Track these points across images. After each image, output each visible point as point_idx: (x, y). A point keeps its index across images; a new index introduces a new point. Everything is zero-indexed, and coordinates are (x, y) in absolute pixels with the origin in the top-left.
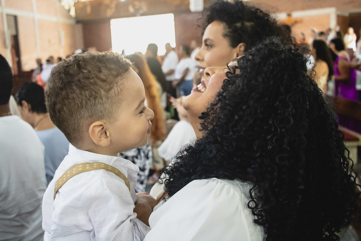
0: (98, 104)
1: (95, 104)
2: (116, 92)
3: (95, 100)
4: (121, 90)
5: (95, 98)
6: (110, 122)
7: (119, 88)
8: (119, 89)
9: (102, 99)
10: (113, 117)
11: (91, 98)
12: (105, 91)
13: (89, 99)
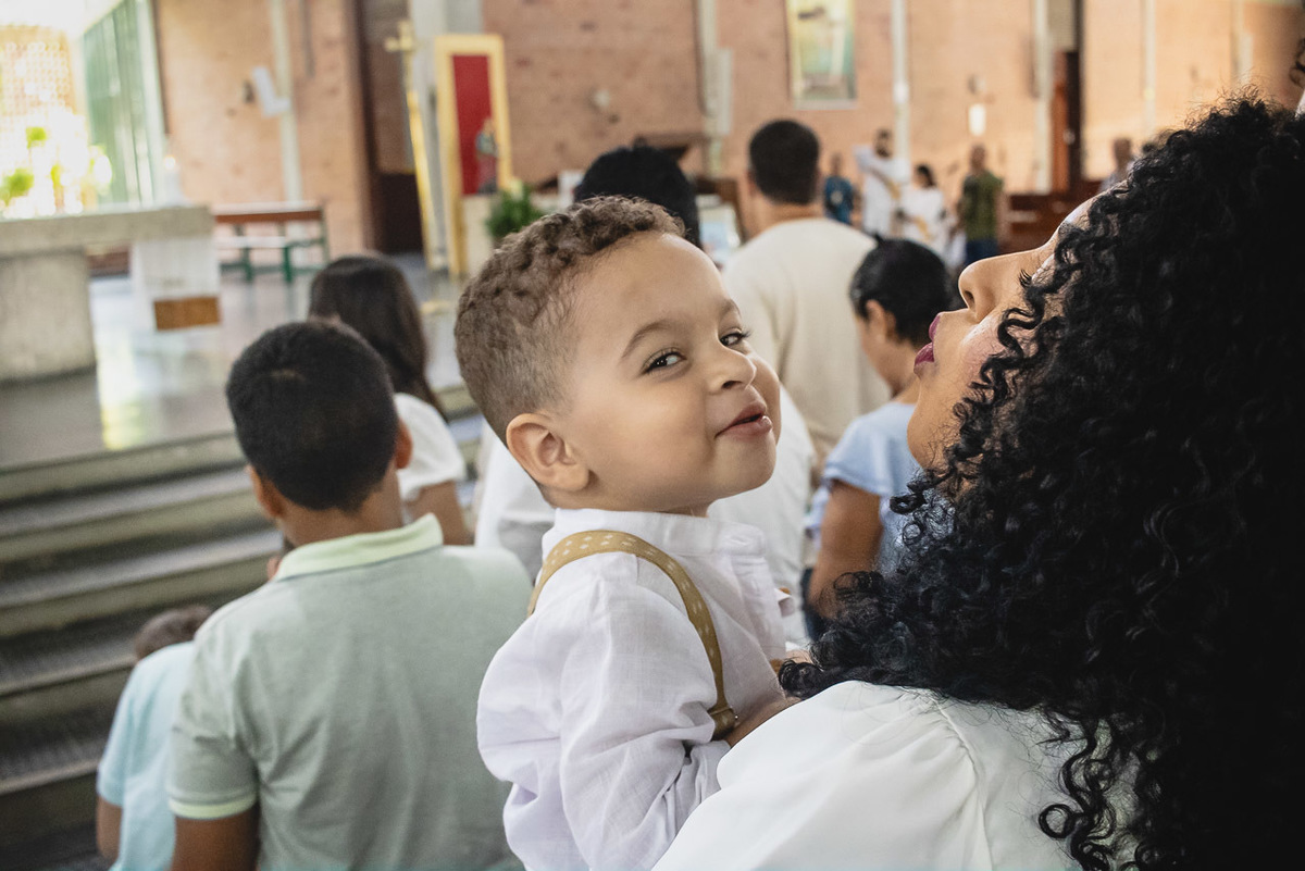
0: (514, 363)
1: (507, 366)
2: (554, 317)
3: (505, 354)
4: (568, 311)
5: (504, 346)
6: (558, 414)
7: (560, 304)
8: (562, 308)
9: (519, 347)
10: (562, 397)
11: (494, 349)
12: (522, 321)
13: (492, 355)
